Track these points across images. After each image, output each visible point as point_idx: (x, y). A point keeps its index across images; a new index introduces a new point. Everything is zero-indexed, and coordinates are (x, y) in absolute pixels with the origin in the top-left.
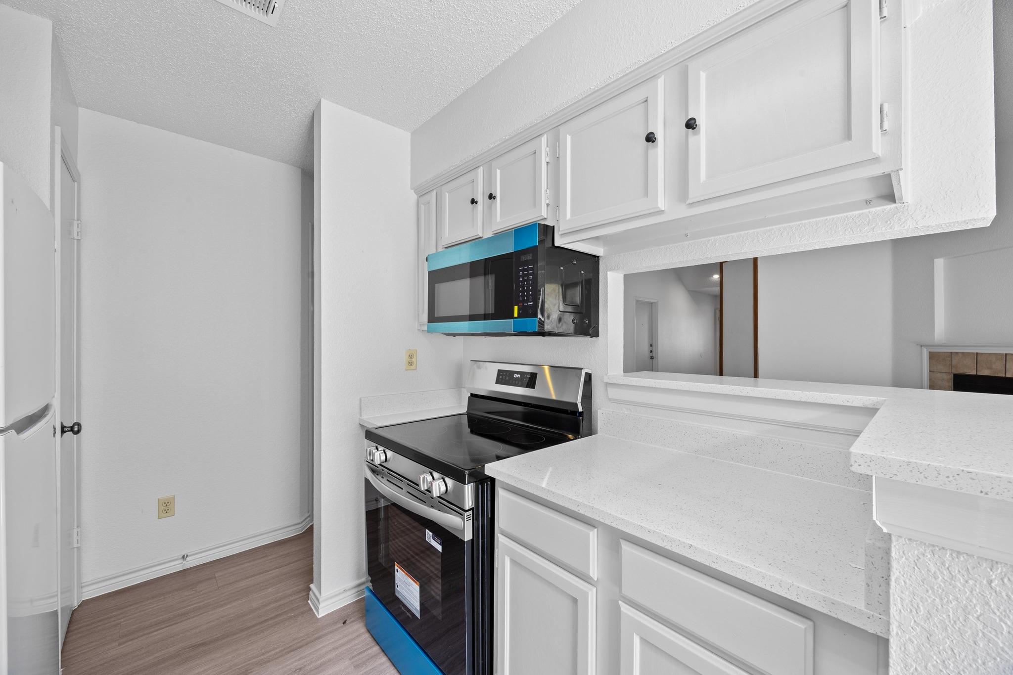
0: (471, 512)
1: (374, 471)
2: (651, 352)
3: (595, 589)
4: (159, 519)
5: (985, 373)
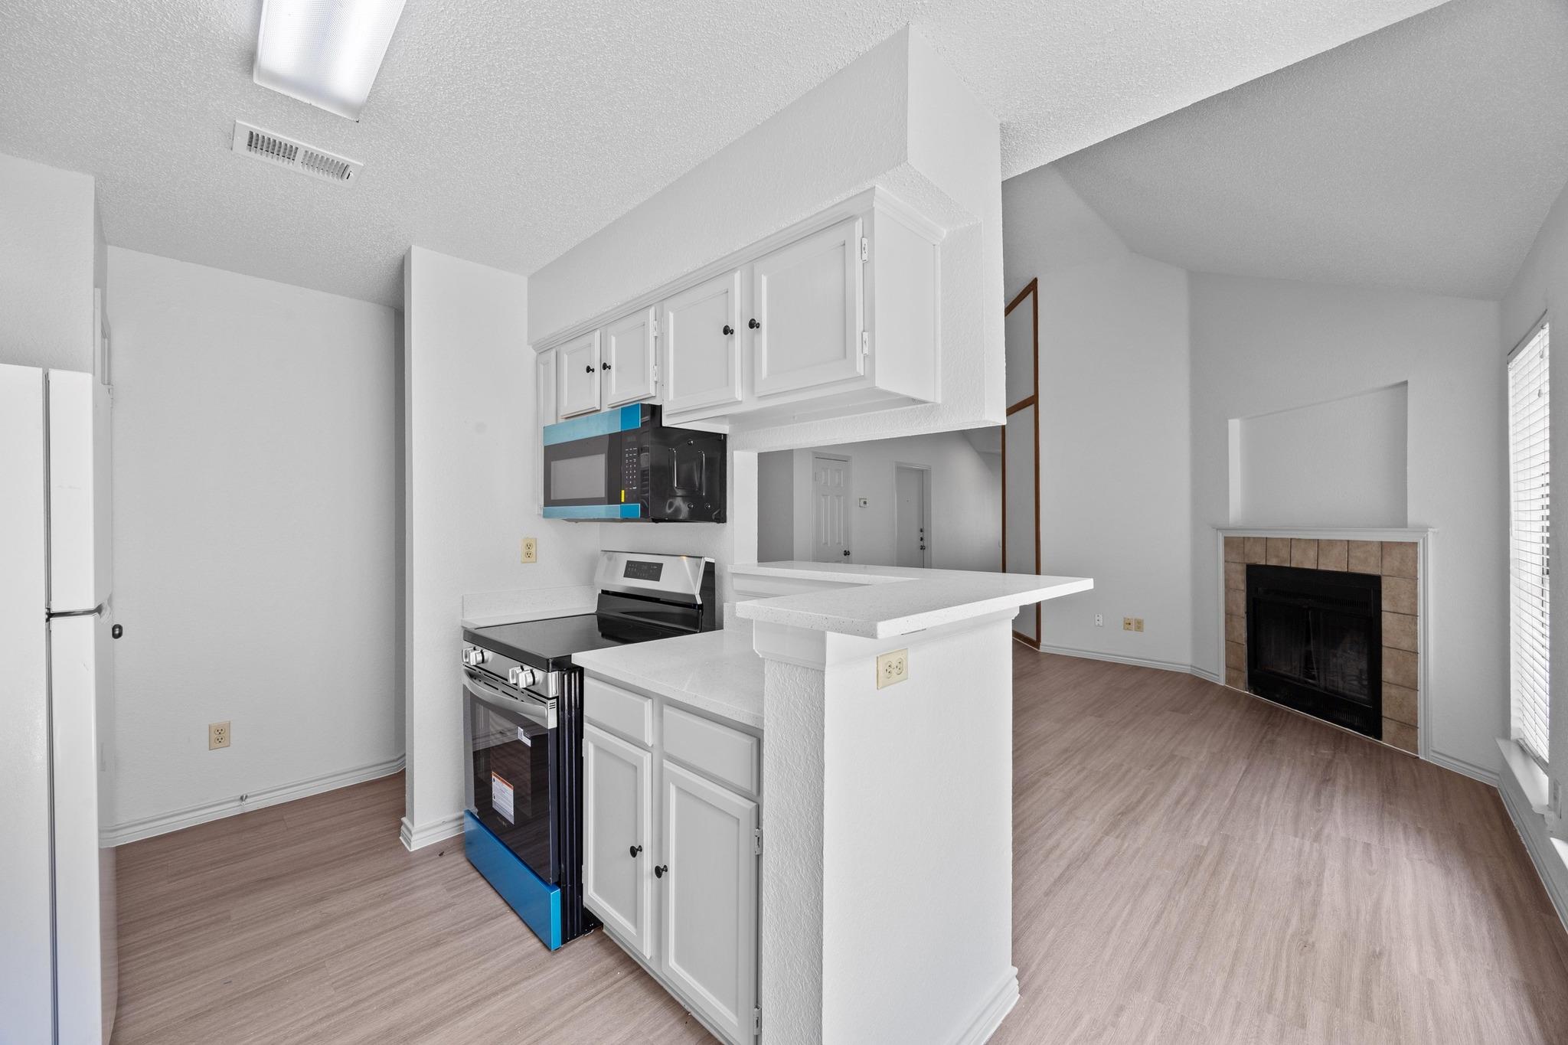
0: (555, 700)
1: (472, 676)
2: (922, 539)
3: (649, 755)
4: (210, 750)
5: (1273, 562)
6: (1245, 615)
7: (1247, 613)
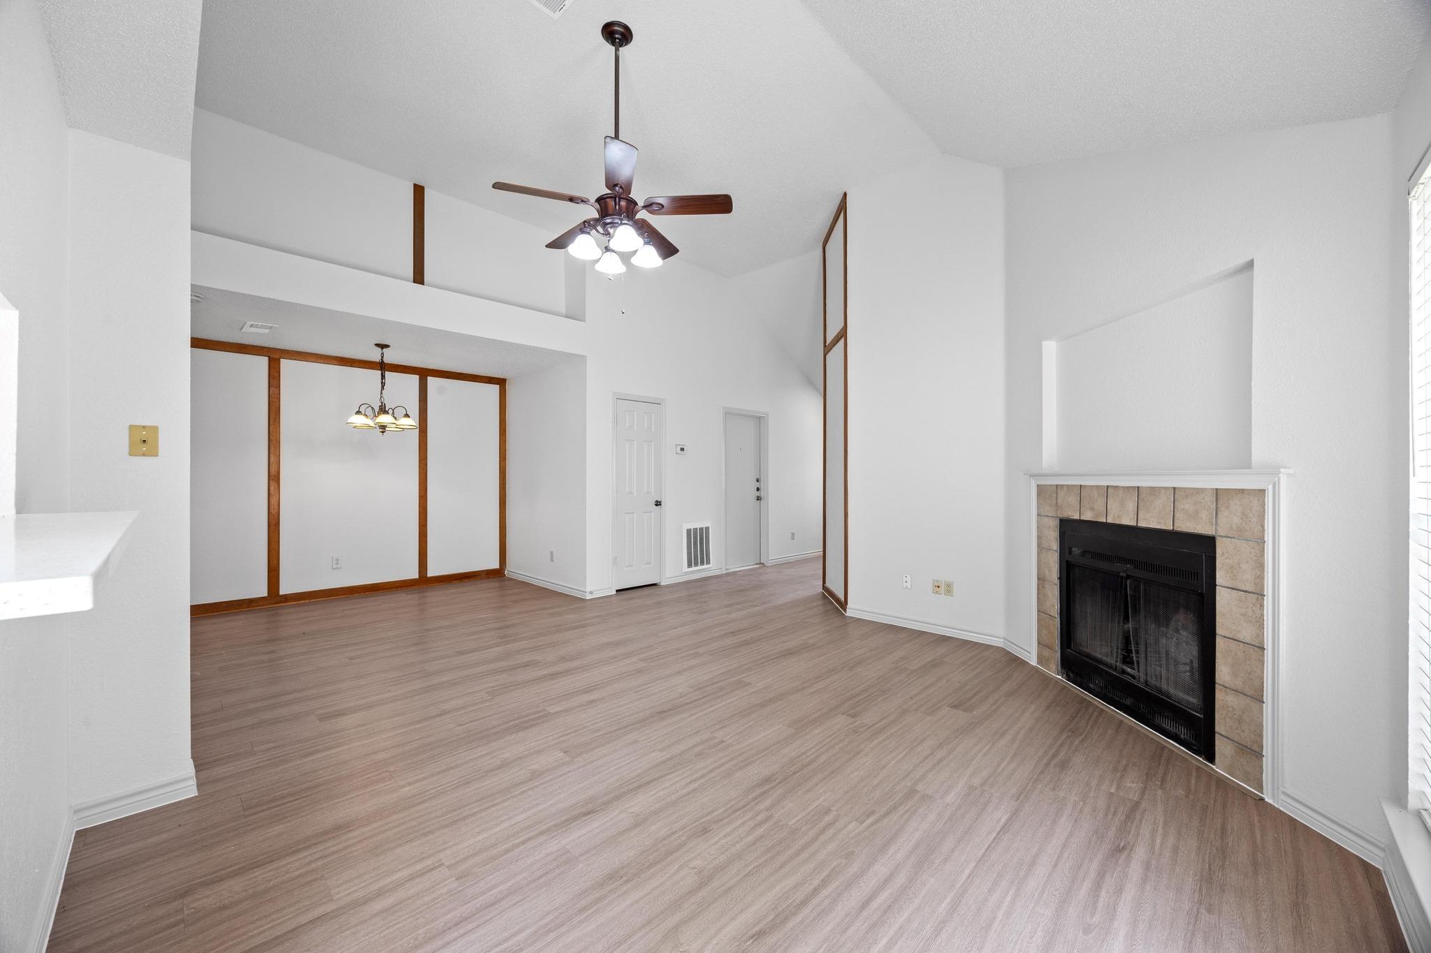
2: (758, 489)
5: (1088, 516)
6: (1057, 582)
7: (1060, 578)
